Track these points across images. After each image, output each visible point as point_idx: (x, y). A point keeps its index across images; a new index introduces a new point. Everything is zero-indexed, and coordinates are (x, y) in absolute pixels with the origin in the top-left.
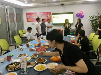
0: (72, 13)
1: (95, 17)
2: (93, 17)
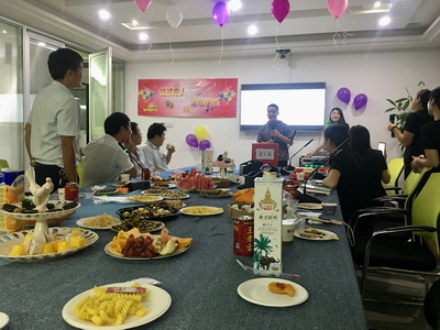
0: (321, 85)
2: (403, 103)
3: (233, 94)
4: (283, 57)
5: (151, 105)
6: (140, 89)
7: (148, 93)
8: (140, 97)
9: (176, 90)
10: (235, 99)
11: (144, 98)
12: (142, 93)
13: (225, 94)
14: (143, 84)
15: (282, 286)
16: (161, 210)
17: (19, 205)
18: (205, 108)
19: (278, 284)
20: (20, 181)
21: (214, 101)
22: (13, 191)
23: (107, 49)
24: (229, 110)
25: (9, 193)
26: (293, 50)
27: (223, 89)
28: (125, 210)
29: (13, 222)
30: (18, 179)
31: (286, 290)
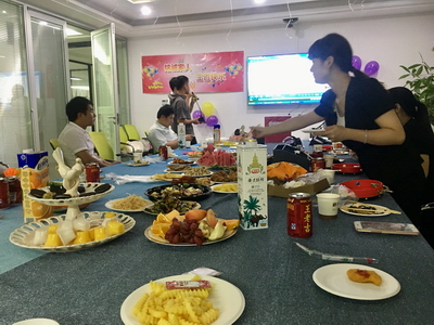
1: (426, 68)
2: (417, 68)
3: (239, 67)
4: (290, 26)
5: (156, 83)
6: (144, 65)
7: (152, 70)
8: (144, 74)
9: (181, 66)
10: (241, 72)
11: (149, 75)
12: (146, 70)
13: (231, 68)
14: (147, 61)
15: (365, 275)
16: (191, 189)
17: (46, 189)
18: (211, 83)
19: (359, 272)
20: (43, 163)
21: (220, 75)
22: (37, 174)
23: (109, 25)
24: (235, 84)
25: (34, 177)
26: (300, 18)
27: (229, 62)
28: (153, 190)
29: (40, 208)
30: (41, 161)
31: (372, 278)
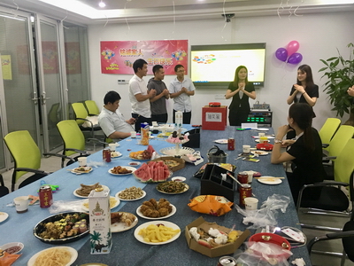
0: (261, 46)
1: (342, 61)
2: (334, 61)
3: (184, 54)
4: (228, 21)
5: (113, 64)
6: (102, 50)
7: (110, 53)
8: (102, 57)
9: (134, 51)
10: (186, 59)
11: (106, 58)
12: (104, 53)
13: (177, 54)
14: (105, 45)
21: (168, 60)
26: (236, 14)
27: (175, 49)
